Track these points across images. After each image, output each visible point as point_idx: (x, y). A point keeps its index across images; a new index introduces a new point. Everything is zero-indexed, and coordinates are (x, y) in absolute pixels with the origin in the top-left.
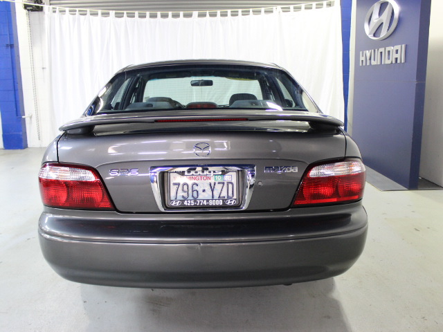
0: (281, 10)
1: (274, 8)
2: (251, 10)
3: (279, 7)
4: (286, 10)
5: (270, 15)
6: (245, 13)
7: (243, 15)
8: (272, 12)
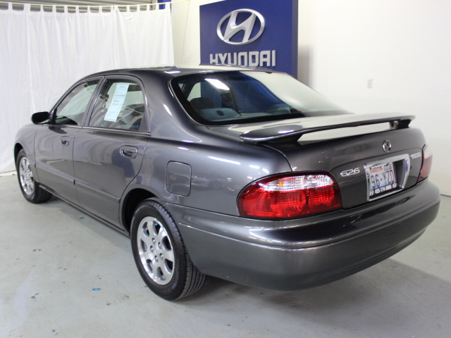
0: (118, 10)
1: (112, 6)
2: (89, 7)
3: (116, 6)
4: (123, 10)
5: (107, 14)
6: (83, 10)
7: (80, 12)
8: (109, 11)
